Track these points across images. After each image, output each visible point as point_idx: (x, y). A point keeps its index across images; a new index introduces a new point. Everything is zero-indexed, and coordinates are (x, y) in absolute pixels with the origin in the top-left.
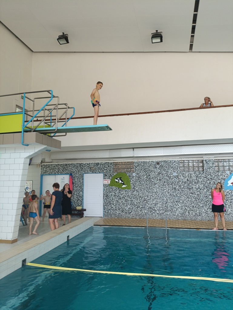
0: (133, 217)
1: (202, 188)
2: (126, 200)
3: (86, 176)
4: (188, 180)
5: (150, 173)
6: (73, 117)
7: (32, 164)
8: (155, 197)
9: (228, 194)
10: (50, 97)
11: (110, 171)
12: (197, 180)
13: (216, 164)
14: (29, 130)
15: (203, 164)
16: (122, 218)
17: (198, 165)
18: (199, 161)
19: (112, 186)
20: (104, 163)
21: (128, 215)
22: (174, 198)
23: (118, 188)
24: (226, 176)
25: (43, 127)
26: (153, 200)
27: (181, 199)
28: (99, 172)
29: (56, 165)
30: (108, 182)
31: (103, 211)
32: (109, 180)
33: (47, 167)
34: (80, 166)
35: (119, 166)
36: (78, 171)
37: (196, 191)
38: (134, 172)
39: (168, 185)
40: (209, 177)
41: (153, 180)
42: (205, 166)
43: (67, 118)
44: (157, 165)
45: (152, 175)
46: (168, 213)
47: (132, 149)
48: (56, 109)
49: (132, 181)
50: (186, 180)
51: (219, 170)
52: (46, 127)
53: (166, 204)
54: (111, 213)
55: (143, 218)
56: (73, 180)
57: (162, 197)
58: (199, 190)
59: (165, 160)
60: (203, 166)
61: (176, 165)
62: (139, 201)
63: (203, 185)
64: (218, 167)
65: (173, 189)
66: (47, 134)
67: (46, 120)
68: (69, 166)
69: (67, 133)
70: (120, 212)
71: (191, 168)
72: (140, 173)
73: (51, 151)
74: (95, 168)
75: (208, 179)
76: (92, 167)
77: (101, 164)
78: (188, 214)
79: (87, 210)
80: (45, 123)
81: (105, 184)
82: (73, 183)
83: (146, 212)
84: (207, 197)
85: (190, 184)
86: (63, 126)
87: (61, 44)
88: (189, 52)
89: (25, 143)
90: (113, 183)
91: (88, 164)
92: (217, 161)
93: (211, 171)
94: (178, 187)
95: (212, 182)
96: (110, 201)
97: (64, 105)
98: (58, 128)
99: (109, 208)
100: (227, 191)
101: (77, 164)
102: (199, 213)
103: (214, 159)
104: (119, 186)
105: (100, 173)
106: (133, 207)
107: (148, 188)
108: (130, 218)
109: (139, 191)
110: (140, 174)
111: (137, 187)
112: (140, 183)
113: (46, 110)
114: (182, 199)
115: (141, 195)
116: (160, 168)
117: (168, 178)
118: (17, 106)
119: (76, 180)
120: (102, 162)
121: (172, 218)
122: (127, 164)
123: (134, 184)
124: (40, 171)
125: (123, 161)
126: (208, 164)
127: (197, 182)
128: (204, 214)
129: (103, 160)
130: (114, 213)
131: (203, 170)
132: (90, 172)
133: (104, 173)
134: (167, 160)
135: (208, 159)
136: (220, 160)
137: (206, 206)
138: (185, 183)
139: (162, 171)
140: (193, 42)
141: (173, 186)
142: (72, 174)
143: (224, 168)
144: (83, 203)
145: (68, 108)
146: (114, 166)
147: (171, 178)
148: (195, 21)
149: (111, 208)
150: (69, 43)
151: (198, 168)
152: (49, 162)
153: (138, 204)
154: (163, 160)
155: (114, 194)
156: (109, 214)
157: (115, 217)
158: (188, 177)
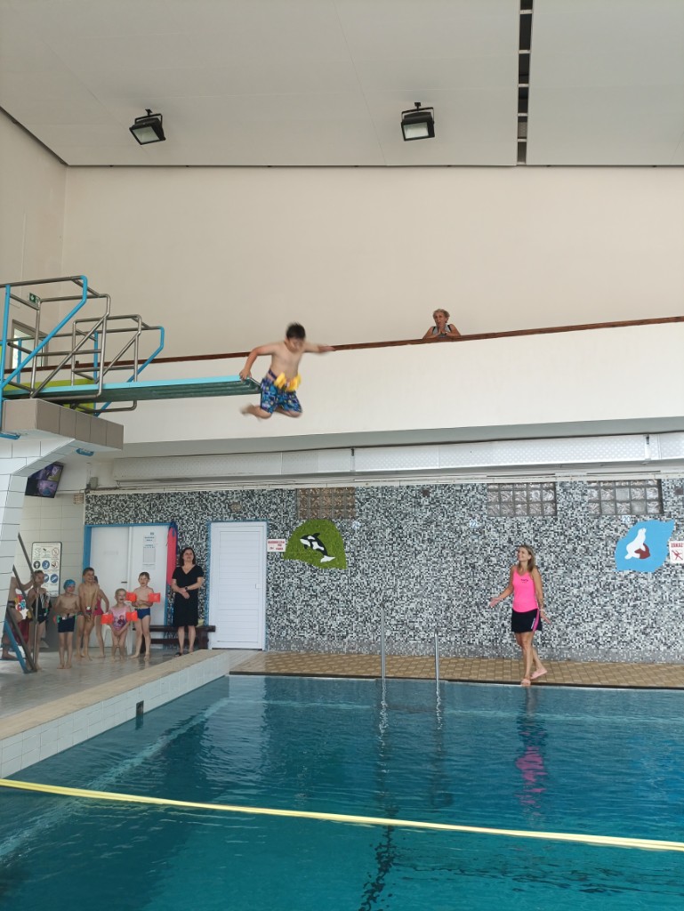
0: (353, 648)
1: (553, 565)
2: (332, 601)
3: (213, 526)
4: (510, 541)
5: (402, 520)
6: (158, 357)
7: (59, 496)
8: (415, 591)
9: (626, 582)
11: (285, 513)
12: (537, 541)
13: (595, 494)
15: (555, 494)
16: (320, 652)
17: (541, 498)
18: (546, 486)
19: (292, 557)
20: (269, 492)
21: (336, 644)
22: (470, 593)
23: (310, 566)
24: (620, 529)
26: (410, 600)
28: (254, 518)
29: (130, 497)
30: (280, 546)
31: (264, 633)
32: (284, 540)
33: (103, 504)
34: (200, 500)
35: (312, 498)
36: (195, 514)
38: (354, 518)
39: (454, 556)
40: (572, 532)
41: (410, 542)
42: (561, 499)
43: (141, 358)
44: (423, 499)
45: (409, 526)
47: (349, 451)
49: (348, 543)
50: (504, 541)
51: (601, 511)
53: (446, 610)
54: (289, 638)
56: (177, 540)
57: (436, 591)
59: (444, 482)
60: (555, 502)
61: (478, 496)
62: (370, 603)
63: (553, 556)
64: (597, 505)
65: (467, 568)
68: (166, 500)
70: (314, 635)
71: (519, 506)
72: (372, 520)
73: (94, 454)
74: (242, 506)
75: (570, 540)
76: (234, 503)
77: (261, 494)
79: (217, 629)
80: (76, 373)
81: (272, 553)
83: (388, 634)
84: (564, 590)
86: (130, 380)
87: (141, 144)
88: (518, 166)
89: (9, 429)
90: (294, 551)
91: (223, 495)
92: (596, 484)
93: (577, 514)
94: (481, 561)
95: (580, 547)
96: (285, 603)
98: (107, 387)
99: (283, 624)
100: (623, 575)
101: (192, 494)
102: (543, 639)
103: (585, 479)
104: (312, 558)
105: (257, 520)
106: (353, 620)
107: (396, 565)
108: (344, 652)
109: (371, 575)
110: (374, 523)
111: (363, 563)
112: (373, 550)
113: (78, 333)
114: (493, 596)
115: (376, 585)
116: (432, 506)
117: (452, 535)
118: (17, 324)
119: (187, 541)
120: (263, 487)
121: (463, 652)
122: (336, 495)
123: (356, 554)
124: (84, 515)
125: (324, 486)
126: (570, 493)
127: (536, 547)
128: (556, 642)
129: (265, 482)
130: (296, 637)
131: (556, 512)
132: (230, 516)
133: (270, 520)
134: (452, 483)
135: (569, 480)
136: (604, 482)
137: (563, 617)
138: (501, 550)
139: (437, 516)
140: (526, 138)
141: (466, 558)
142: (175, 523)
143: (616, 508)
144: (206, 609)
145: (143, 329)
146: (298, 499)
147: (464, 535)
148: (524, 75)
149: (288, 623)
150: (165, 139)
151: (542, 507)
152: (111, 489)
153: (366, 612)
154: (438, 484)
155: (296, 581)
156: (283, 642)
157: (300, 649)
158: (512, 532)
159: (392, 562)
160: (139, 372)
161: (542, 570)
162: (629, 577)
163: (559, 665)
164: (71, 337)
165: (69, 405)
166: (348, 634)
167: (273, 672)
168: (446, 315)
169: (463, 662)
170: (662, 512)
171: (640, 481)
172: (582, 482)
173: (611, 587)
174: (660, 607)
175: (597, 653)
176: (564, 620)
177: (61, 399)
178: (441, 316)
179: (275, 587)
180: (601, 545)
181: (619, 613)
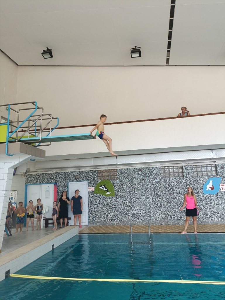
0: (118, 223)
1: (183, 193)
2: (111, 207)
3: (70, 183)
4: (169, 185)
5: (133, 179)
6: (57, 127)
7: (16, 175)
8: (138, 203)
9: (207, 198)
10: (35, 109)
11: (94, 178)
12: (177, 185)
13: (195, 169)
14: (13, 140)
15: (183, 170)
16: (107, 225)
17: (178, 171)
18: (179, 167)
19: (97, 193)
20: (88, 171)
21: (112, 222)
22: (157, 203)
23: (103, 196)
24: (204, 180)
25: (27, 137)
26: (137, 206)
27: (163, 204)
29: (41, 174)
30: (92, 189)
31: (88, 219)
32: (94, 187)
33: (31, 177)
34: (65, 175)
35: (103, 173)
36: (63, 180)
37: (177, 196)
38: (117, 179)
39: (151, 191)
40: (189, 182)
41: (136, 187)
42: (185, 171)
43: (52, 128)
45: (135, 181)
46: (151, 219)
48: (40, 120)
49: (115, 187)
50: (167, 186)
51: (197, 175)
52: (30, 137)
53: (149, 209)
54: (96, 221)
55: (127, 225)
56: (57, 188)
57: (145, 203)
58: (180, 195)
59: (147, 167)
60: (183, 172)
61: (158, 171)
62: (123, 208)
63: (183, 190)
64: (196, 173)
65: (155, 195)
66: (32, 144)
67: (30, 131)
68: (53, 175)
69: (51, 143)
71: (171, 174)
72: (123, 180)
73: (35, 161)
74: (79, 177)
75: (188, 184)
76: (77, 175)
77: (86, 172)
78: (170, 219)
80: (30, 133)
81: (90, 192)
82: (58, 192)
83: (129, 218)
85: (171, 190)
86: (47, 136)
87: (45, 58)
88: (166, 65)
89: (10, 153)
90: (97, 191)
91: (73, 173)
92: (195, 166)
93: (190, 176)
94: (160, 192)
96: (94, 209)
97: (48, 116)
98: (43, 138)
99: (94, 216)
100: (206, 196)
101: (62, 173)
102: (181, 217)
103: (192, 165)
104: (103, 193)
105: (84, 181)
106: (118, 214)
107: (132, 194)
108: (115, 225)
109: (123, 198)
111: (120, 194)
112: (124, 190)
113: (30, 120)
115: (125, 201)
116: (143, 175)
117: (150, 184)
118: (2, 117)
119: (61, 189)
120: (86, 170)
121: (155, 223)
122: (111, 172)
123: (118, 191)
124: (25, 181)
125: (107, 169)
126: (188, 169)
127: (177, 187)
129: (87, 168)
130: (98, 220)
131: (183, 175)
132: (75, 180)
133: (89, 181)
134: (149, 167)
135: (187, 165)
136: (198, 165)
138: (166, 189)
139: (145, 178)
140: (169, 57)
142: (56, 183)
143: (202, 174)
146: (98, 173)
147: (154, 184)
148: (170, 37)
149: (96, 216)
150: (53, 57)
151: (178, 174)
152: (34, 172)
153: (122, 211)
154: (145, 167)
155: (98, 201)
156: (94, 222)
157: (100, 224)
158: (169, 182)
159: (130, 194)
162: (208, 196)
165: (28, 144)
166: (116, 218)
167: (93, 232)
169: (155, 227)
170: (217, 175)
171: (209, 165)
173: (202, 199)
174: (218, 205)
175: (199, 222)
179: (91, 203)
180: (198, 186)
181: (205, 208)
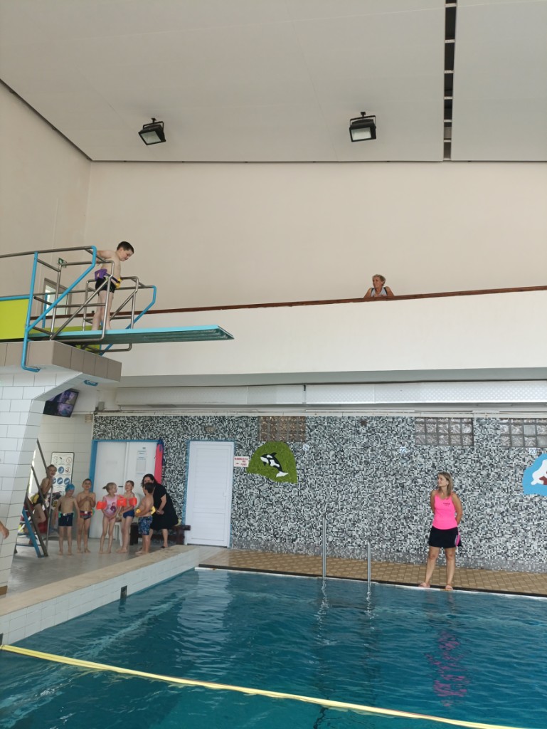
0: (301, 550)
1: (470, 488)
2: (285, 510)
3: (192, 443)
4: (434, 466)
5: (344, 444)
8: (353, 505)
9: (531, 504)
10: (90, 263)
11: (249, 436)
12: (456, 467)
13: (505, 429)
15: (472, 428)
16: (274, 552)
17: (461, 431)
18: (464, 421)
19: (254, 472)
20: (237, 418)
21: (287, 545)
22: (399, 509)
23: (268, 479)
24: (527, 459)
26: (349, 512)
27: (416, 511)
28: (224, 438)
29: (128, 418)
31: (229, 534)
32: (248, 457)
33: (107, 423)
34: (183, 423)
35: (272, 425)
36: (178, 434)
38: (305, 442)
39: (386, 476)
40: (486, 460)
41: (349, 463)
42: (478, 433)
43: (137, 310)
44: (361, 428)
45: (349, 450)
46: (384, 546)
47: (302, 387)
49: (299, 461)
50: (429, 466)
51: (511, 443)
53: (380, 521)
54: (249, 538)
56: (163, 454)
57: (371, 505)
59: (379, 415)
60: (472, 434)
61: (407, 427)
62: (315, 513)
63: (470, 480)
64: (508, 438)
65: (397, 487)
68: (156, 422)
70: (269, 538)
71: (442, 436)
72: (319, 443)
74: (215, 429)
75: (484, 467)
76: (209, 426)
77: (231, 420)
79: (192, 528)
80: (87, 321)
81: (238, 468)
82: (164, 463)
83: (330, 539)
84: (479, 509)
87: (147, 144)
88: (444, 161)
89: (31, 364)
90: (255, 467)
91: (200, 419)
92: (507, 421)
94: (409, 482)
95: (492, 474)
96: (246, 509)
99: (245, 527)
100: (529, 498)
101: (176, 417)
103: (498, 416)
104: (270, 473)
105: (226, 440)
106: (301, 526)
107: (338, 481)
108: (292, 553)
109: (317, 489)
110: (320, 446)
111: (311, 479)
112: (319, 468)
114: (418, 511)
115: (321, 497)
116: (369, 434)
117: (385, 459)
118: (48, 281)
119: (171, 455)
120: (233, 414)
122: (291, 422)
123: (306, 471)
124: (92, 432)
125: (281, 415)
126: (485, 428)
127: (456, 472)
128: (472, 553)
129: (234, 409)
130: (254, 538)
131: (473, 442)
132: (205, 436)
133: (237, 441)
134: (386, 415)
135: (485, 417)
136: (514, 419)
137: (478, 532)
138: (427, 473)
139: (373, 443)
140: (450, 139)
141: (397, 479)
142: (162, 441)
143: (524, 441)
144: (184, 511)
145: (139, 288)
146: (260, 424)
147: (395, 459)
148: (449, 90)
149: (249, 527)
150: (165, 141)
151: (461, 438)
152: (113, 411)
153: (312, 520)
154: (374, 416)
155: (256, 491)
156: (244, 541)
157: (257, 548)
158: (436, 458)
159: (335, 479)
160: (135, 321)
161: (461, 491)
162: (534, 500)
163: (473, 572)
164: (84, 293)
165: (80, 346)
166: (297, 537)
167: (234, 566)
168: (382, 279)
169: (393, 566)
171: (545, 419)
172: (495, 419)
173: (518, 507)
175: (506, 563)
176: (479, 534)
177: (73, 342)
178: (379, 279)
179: (239, 496)
180: (511, 472)
181: (525, 530)
